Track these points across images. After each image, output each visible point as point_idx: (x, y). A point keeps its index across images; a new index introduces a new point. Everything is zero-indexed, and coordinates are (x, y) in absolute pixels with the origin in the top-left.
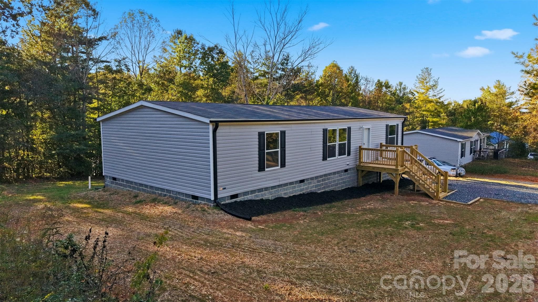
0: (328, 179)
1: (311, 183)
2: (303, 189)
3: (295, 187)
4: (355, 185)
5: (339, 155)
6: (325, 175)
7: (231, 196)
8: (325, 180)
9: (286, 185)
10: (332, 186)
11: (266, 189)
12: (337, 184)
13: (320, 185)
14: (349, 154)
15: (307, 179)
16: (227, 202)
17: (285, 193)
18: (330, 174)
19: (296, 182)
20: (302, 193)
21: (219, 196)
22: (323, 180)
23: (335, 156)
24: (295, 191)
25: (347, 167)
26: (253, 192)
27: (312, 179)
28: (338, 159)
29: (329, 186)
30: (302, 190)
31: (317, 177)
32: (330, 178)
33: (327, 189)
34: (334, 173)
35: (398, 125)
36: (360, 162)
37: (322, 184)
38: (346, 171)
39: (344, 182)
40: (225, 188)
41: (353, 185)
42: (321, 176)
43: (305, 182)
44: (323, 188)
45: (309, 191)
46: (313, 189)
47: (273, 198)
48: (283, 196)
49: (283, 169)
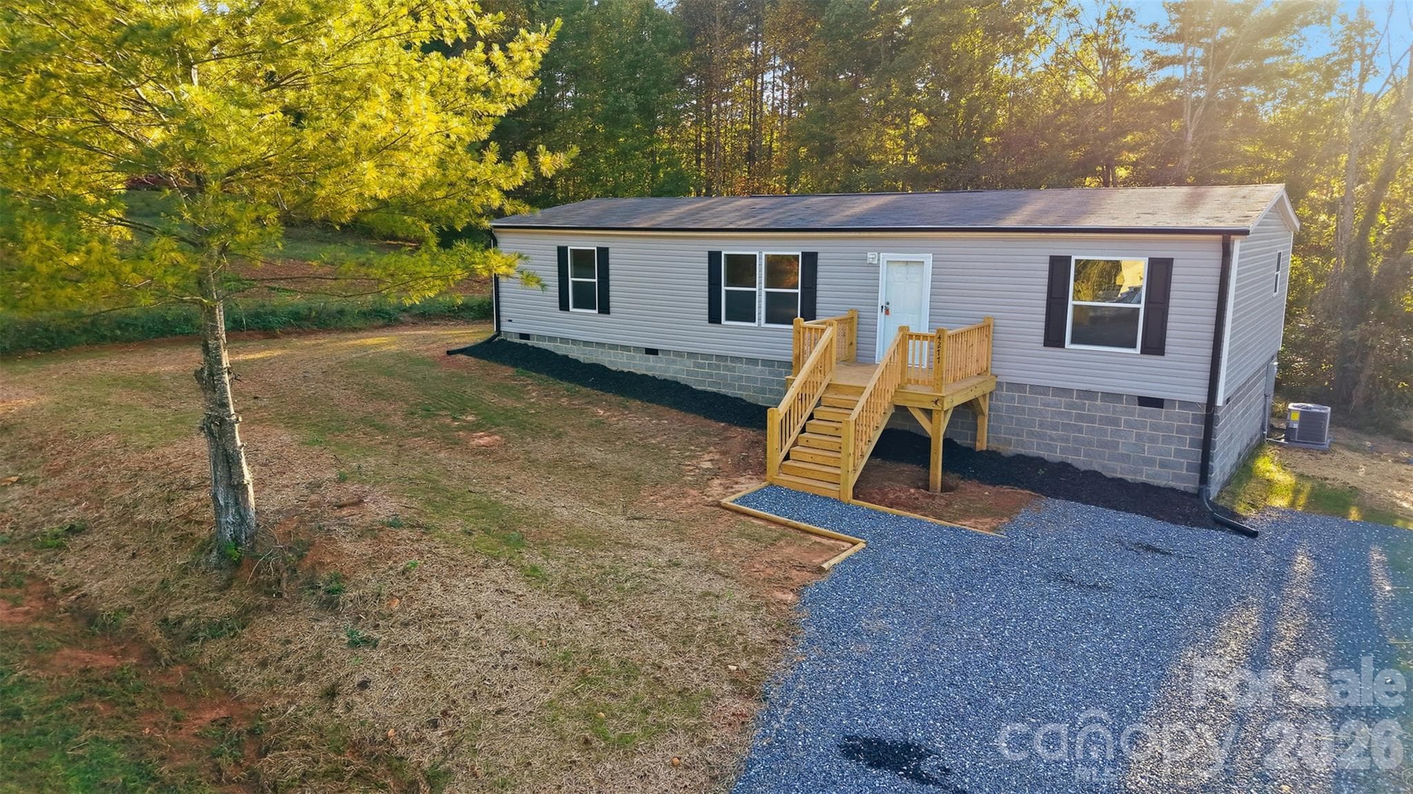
0: (726, 368)
1: (674, 362)
2: (653, 368)
3: (633, 358)
5: (768, 321)
6: (719, 357)
7: (520, 334)
8: (717, 367)
9: (614, 347)
10: (741, 388)
11: (575, 342)
12: (763, 391)
13: (703, 374)
15: (667, 352)
16: (514, 340)
17: (611, 362)
18: (735, 359)
19: (637, 349)
20: (650, 374)
21: (503, 329)
22: (711, 366)
23: (753, 320)
24: (635, 366)
26: (551, 339)
27: (679, 354)
28: (761, 328)
29: (732, 386)
30: (650, 369)
31: (691, 355)
32: (734, 367)
33: (723, 391)
34: (753, 361)
37: (710, 375)
40: (511, 321)
42: (705, 356)
43: (660, 355)
44: (710, 384)
45: (669, 375)
46: (683, 378)
47: (587, 361)
48: (607, 365)
49: (604, 317)
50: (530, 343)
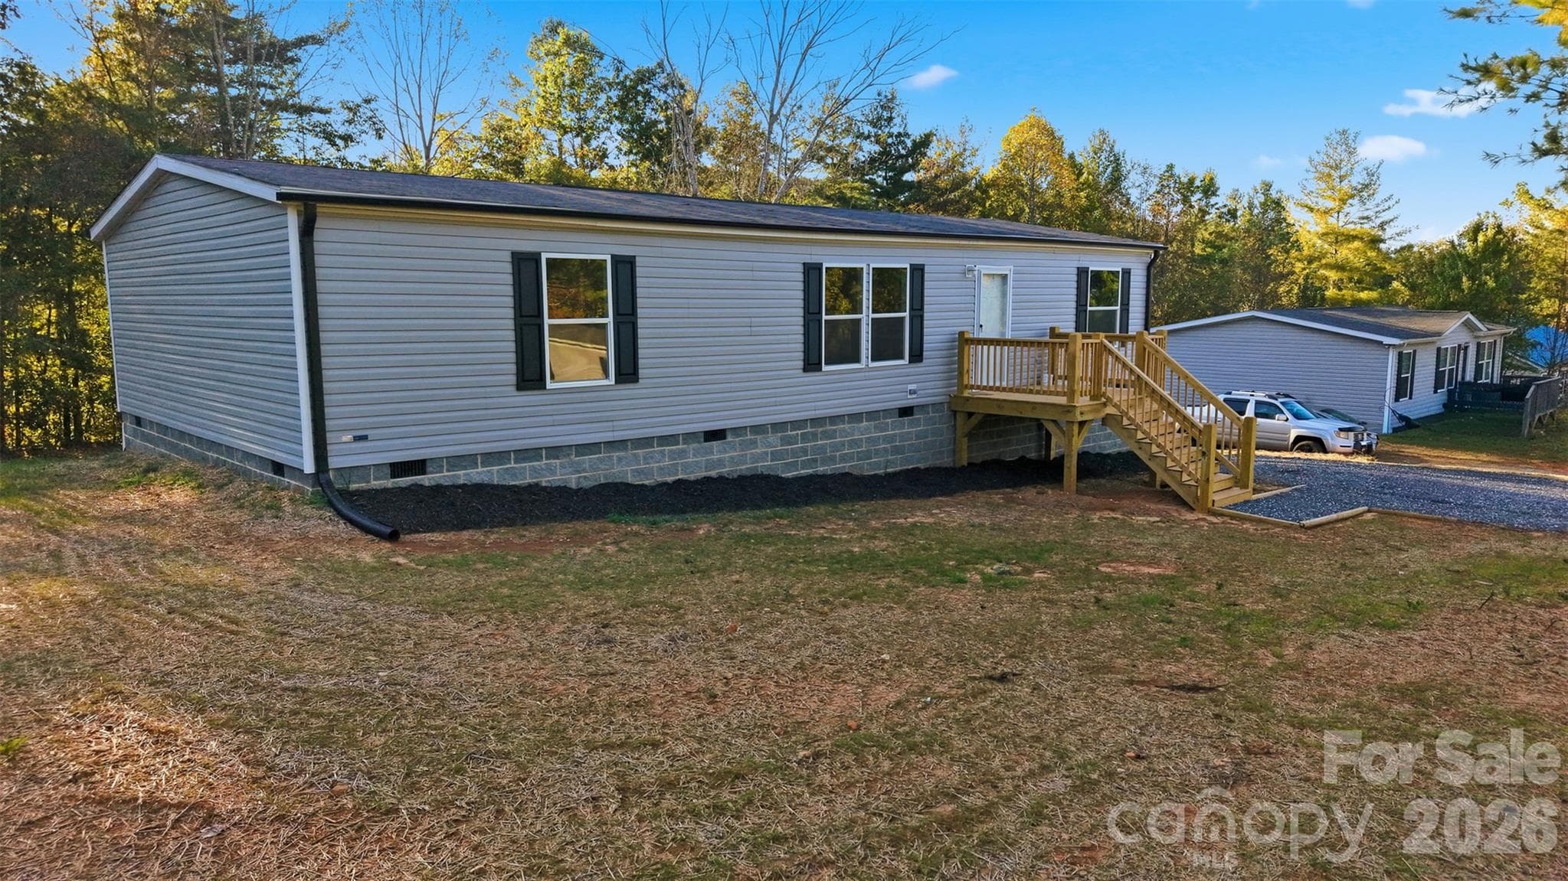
0: (827, 435)
1: (754, 443)
2: (720, 463)
3: (682, 454)
4: (946, 461)
5: (874, 359)
6: (816, 421)
7: (393, 465)
8: (815, 436)
9: (645, 442)
10: (843, 459)
11: (554, 451)
12: (867, 455)
13: (795, 454)
14: (917, 356)
15: (737, 431)
16: (375, 484)
17: (639, 472)
18: (834, 419)
19: (690, 437)
20: (713, 473)
21: (334, 462)
22: (805, 438)
23: (857, 360)
24: (685, 467)
25: (911, 401)
26: (490, 458)
27: (758, 429)
28: (868, 369)
29: (832, 459)
30: (710, 465)
31: (778, 427)
32: (835, 431)
33: (821, 469)
34: (856, 417)
35: (1127, 273)
36: (964, 387)
37: (805, 451)
38: (906, 412)
39: (897, 450)
40: (364, 438)
41: (938, 463)
42: (797, 424)
43: (729, 439)
44: (805, 465)
45: (744, 468)
46: (765, 466)
47: (586, 484)
48: (630, 480)
49: (628, 390)
50: (426, 480)
